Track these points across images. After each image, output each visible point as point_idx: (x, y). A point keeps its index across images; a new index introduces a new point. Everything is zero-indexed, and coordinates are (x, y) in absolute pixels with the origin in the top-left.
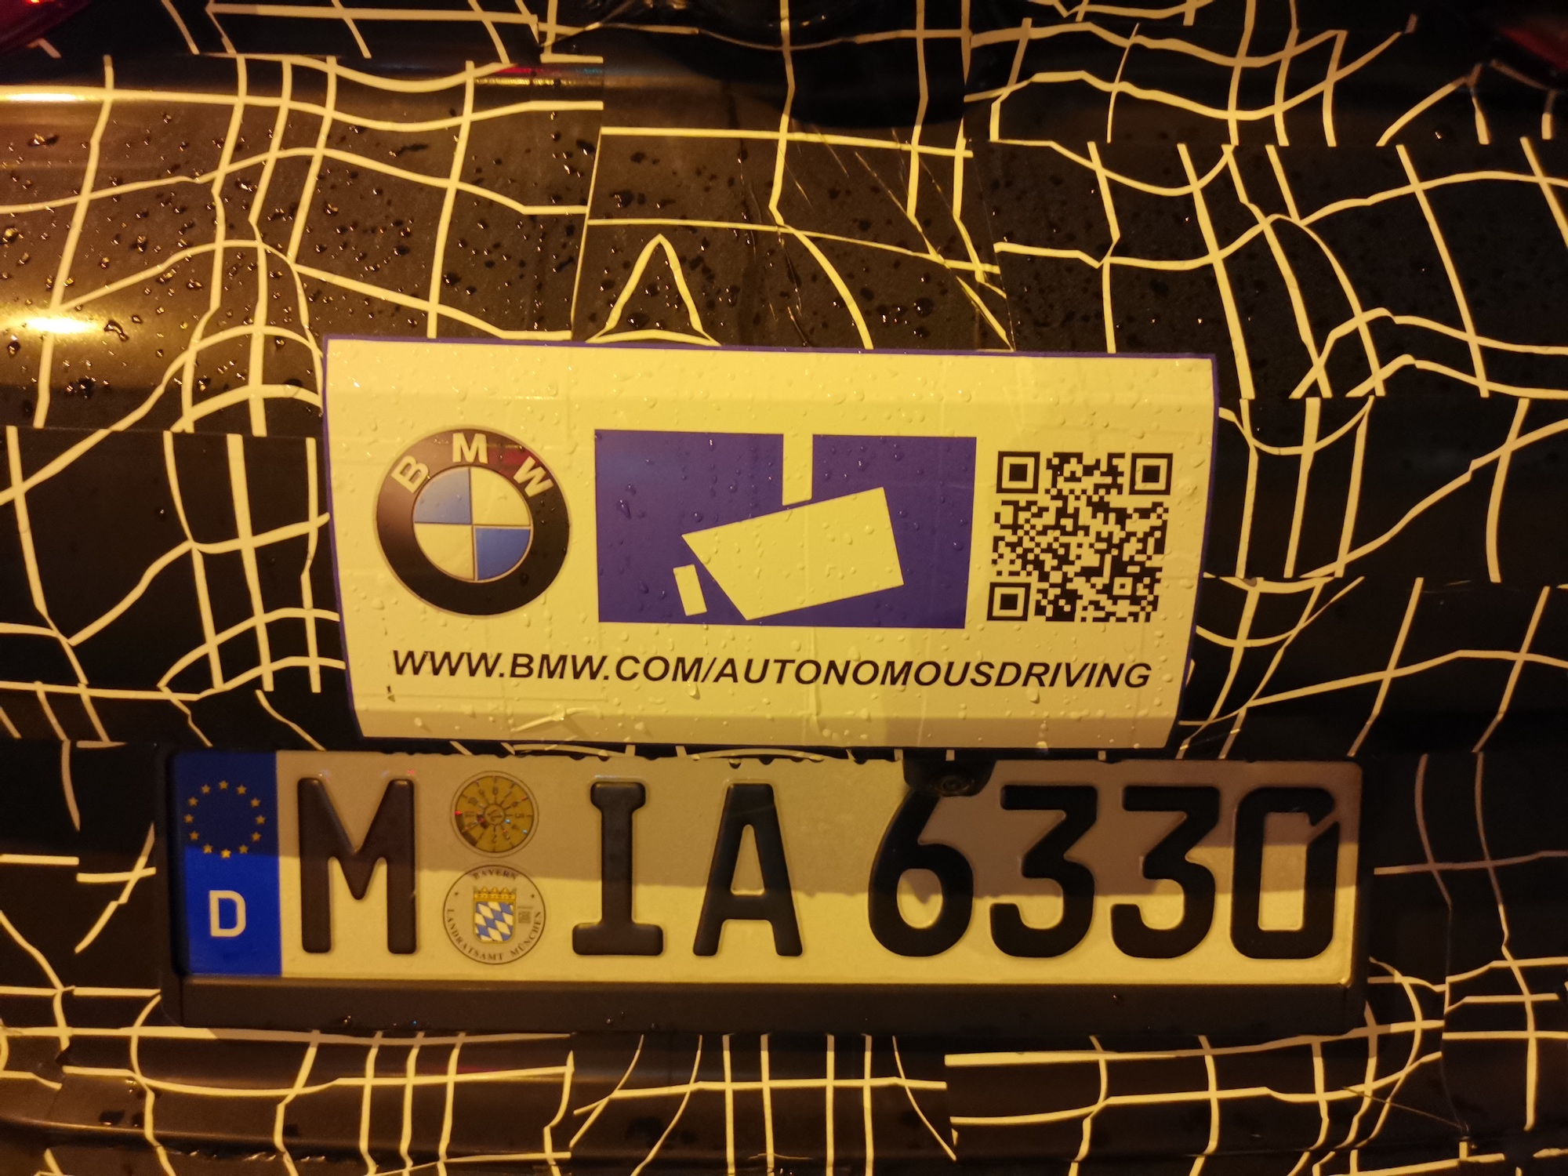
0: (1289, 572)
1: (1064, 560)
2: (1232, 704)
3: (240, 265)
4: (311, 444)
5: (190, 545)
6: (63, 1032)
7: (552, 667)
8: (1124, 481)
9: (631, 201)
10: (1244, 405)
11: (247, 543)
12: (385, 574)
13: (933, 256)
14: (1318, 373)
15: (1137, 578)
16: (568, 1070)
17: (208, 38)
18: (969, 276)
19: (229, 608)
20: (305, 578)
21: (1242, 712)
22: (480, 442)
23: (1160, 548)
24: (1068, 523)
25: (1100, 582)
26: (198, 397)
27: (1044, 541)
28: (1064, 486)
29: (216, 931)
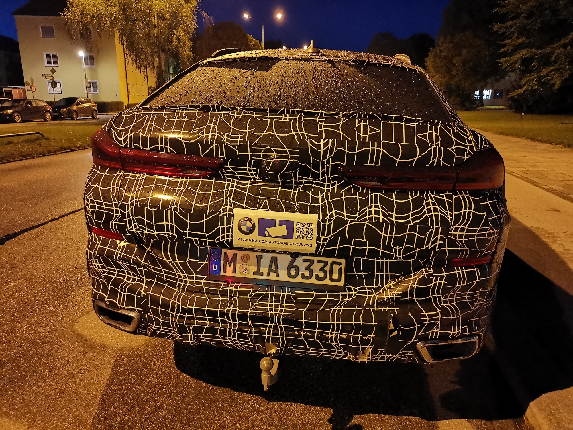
0: (326, 236)
1: (303, 233)
2: (321, 249)
3: (226, 200)
4: (232, 218)
5: (220, 226)
6: (195, 281)
7: (253, 240)
8: (309, 226)
9: (264, 196)
10: (321, 219)
11: (225, 227)
12: (238, 230)
13: (292, 203)
14: (328, 216)
15: (310, 235)
16: (251, 289)
17: (224, 176)
18: (295, 205)
19: (223, 232)
20: (230, 230)
21: (322, 250)
22: (248, 218)
23: (312, 232)
24: (303, 230)
25: (307, 235)
26: (222, 213)
27: (301, 231)
28: (303, 226)
29: (214, 269)
